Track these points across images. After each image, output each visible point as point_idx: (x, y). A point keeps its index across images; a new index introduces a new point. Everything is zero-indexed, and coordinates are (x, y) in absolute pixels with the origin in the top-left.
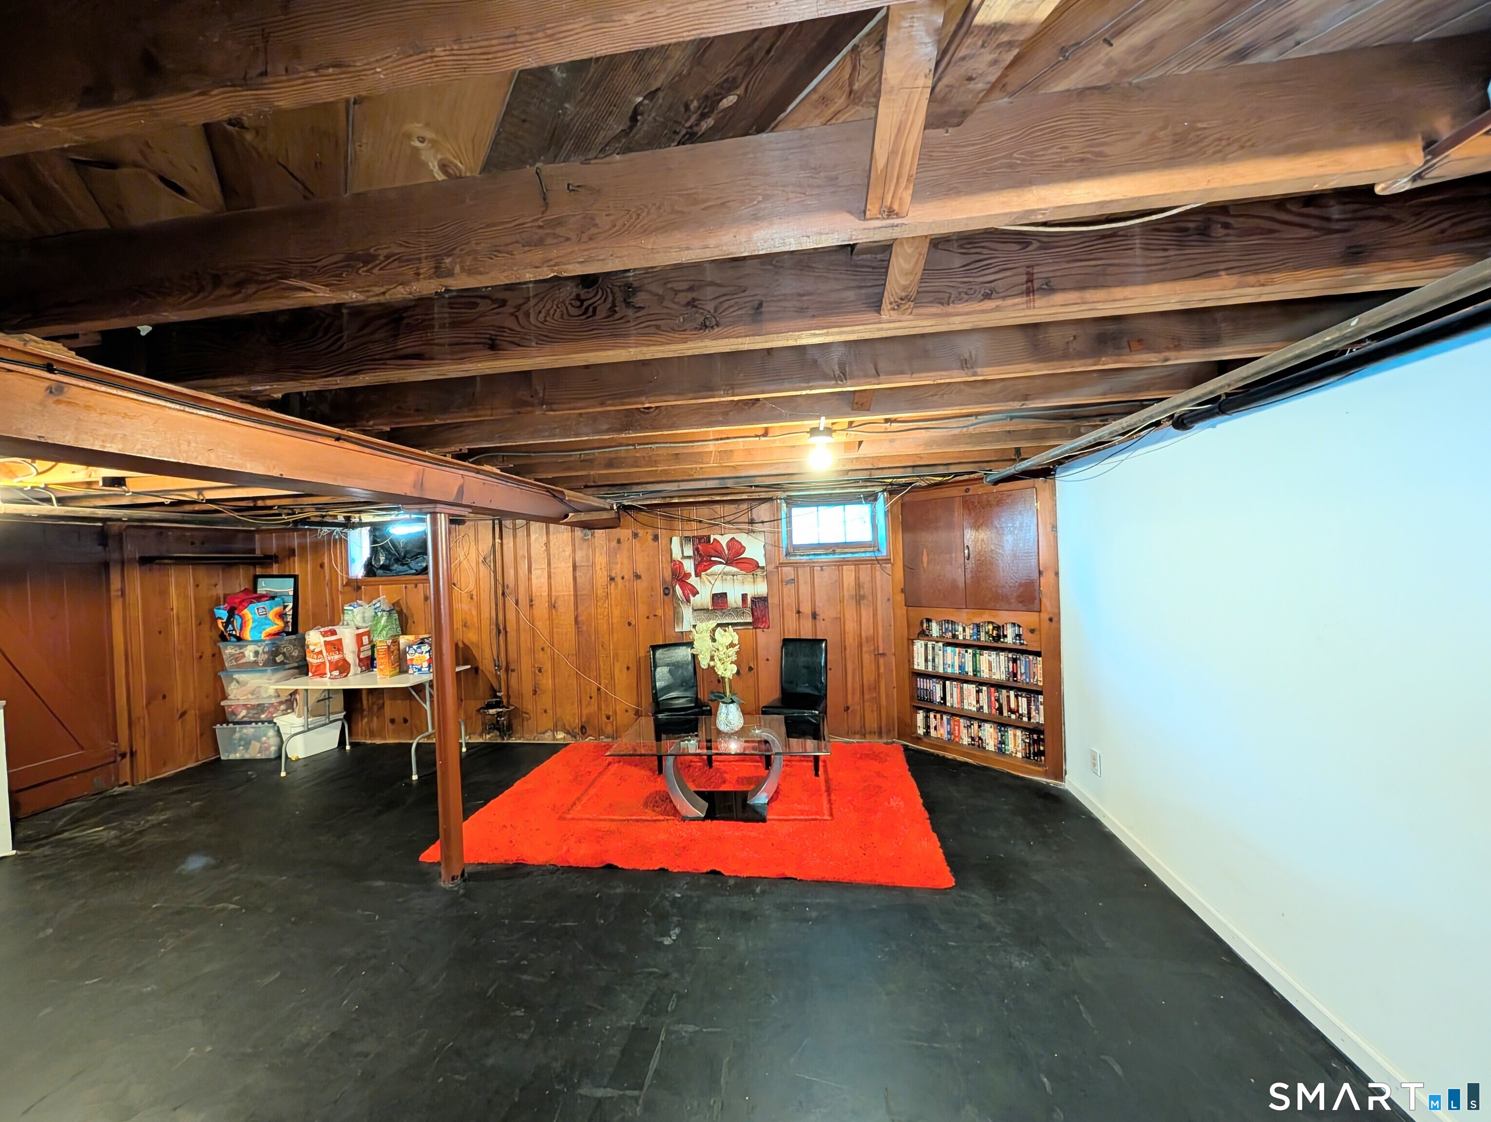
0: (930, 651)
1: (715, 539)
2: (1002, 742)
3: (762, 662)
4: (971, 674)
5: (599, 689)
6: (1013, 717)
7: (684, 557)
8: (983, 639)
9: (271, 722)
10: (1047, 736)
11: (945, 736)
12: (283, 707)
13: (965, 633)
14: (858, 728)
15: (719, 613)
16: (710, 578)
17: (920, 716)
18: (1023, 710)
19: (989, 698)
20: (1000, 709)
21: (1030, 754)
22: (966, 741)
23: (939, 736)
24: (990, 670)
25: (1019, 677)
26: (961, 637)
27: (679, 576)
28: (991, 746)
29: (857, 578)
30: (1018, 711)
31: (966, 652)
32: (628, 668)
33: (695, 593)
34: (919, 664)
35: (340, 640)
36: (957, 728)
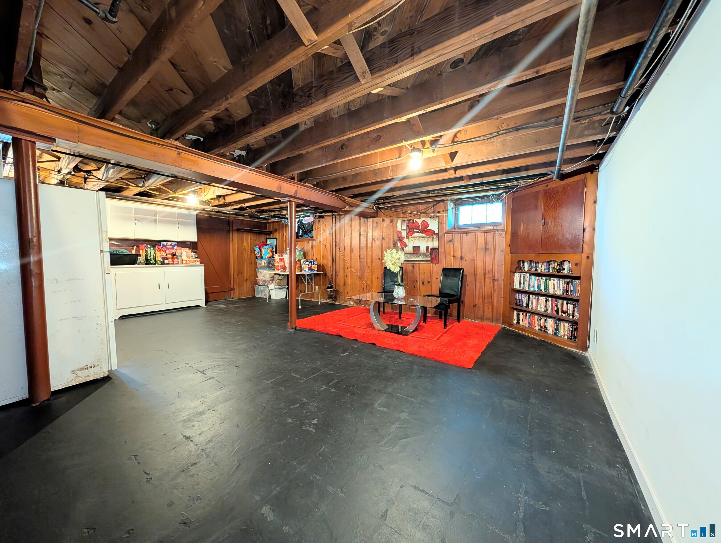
0: (522, 278)
1: (416, 221)
2: (557, 329)
3: (434, 279)
4: (543, 291)
5: (367, 286)
6: (564, 315)
7: (402, 230)
8: (551, 271)
9: (267, 286)
10: (580, 326)
11: (527, 325)
12: (271, 282)
13: (542, 268)
14: (480, 316)
15: (416, 255)
16: (413, 239)
17: (515, 313)
18: (570, 311)
19: (552, 304)
20: (557, 311)
21: (572, 337)
22: (537, 328)
23: (524, 325)
24: (554, 289)
25: (570, 292)
26: (539, 271)
27: (401, 239)
28: (551, 331)
29: (486, 239)
30: (567, 312)
31: (542, 279)
32: (378, 278)
33: (406, 246)
34: (516, 286)
35: (284, 258)
36: (533, 320)
